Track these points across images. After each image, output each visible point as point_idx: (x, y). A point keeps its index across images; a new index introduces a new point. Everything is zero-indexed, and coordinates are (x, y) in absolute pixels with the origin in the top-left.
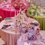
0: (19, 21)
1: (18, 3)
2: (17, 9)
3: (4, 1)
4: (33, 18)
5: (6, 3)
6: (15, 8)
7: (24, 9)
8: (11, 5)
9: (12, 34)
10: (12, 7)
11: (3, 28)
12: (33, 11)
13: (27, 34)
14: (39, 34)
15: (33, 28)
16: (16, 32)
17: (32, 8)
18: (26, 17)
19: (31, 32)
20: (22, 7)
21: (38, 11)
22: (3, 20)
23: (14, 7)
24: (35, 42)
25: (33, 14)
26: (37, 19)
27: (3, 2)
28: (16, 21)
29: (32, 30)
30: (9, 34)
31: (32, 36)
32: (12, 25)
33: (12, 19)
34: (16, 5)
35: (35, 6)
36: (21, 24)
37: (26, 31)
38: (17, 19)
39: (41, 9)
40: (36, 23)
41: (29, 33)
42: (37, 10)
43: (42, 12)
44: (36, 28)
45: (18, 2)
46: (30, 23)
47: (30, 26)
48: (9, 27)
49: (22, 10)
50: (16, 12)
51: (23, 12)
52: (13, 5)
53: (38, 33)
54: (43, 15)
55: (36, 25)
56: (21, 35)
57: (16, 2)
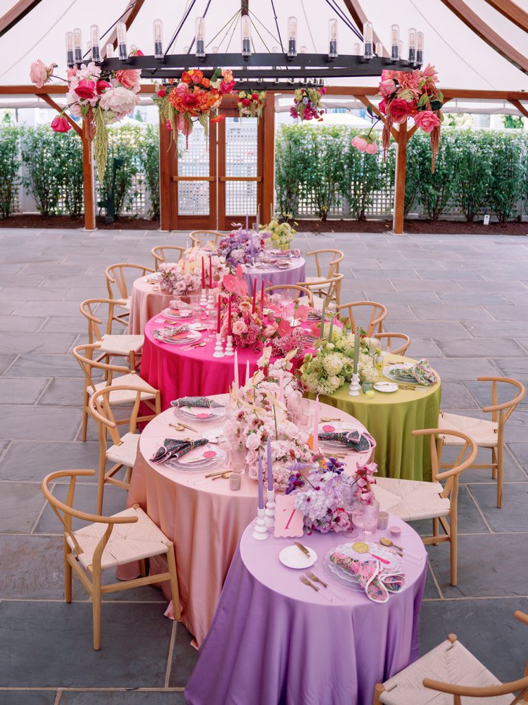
0: (256, 422)
1: (255, 316)
2: (247, 346)
3: (174, 303)
4: (334, 403)
5: (184, 313)
6: (234, 345)
7: (290, 348)
8: (212, 325)
9: (209, 496)
10: (219, 336)
11: (160, 457)
12: (335, 362)
13: (299, 495)
14: (369, 502)
15: (333, 461)
16: (236, 486)
17: (331, 346)
18: (295, 395)
19: (322, 485)
20: (276, 341)
21: (365, 363)
22: (163, 409)
23: (230, 338)
24: (346, 549)
25: (335, 382)
26: (358, 411)
27: (168, 305)
28: (240, 416)
29: (329, 475)
30: (193, 495)
31: (329, 511)
32: (211, 439)
33: (217, 406)
34: (244, 327)
35: (351, 338)
36: (264, 439)
37: (296, 483)
38: (245, 407)
39: (383, 353)
40: (355, 434)
41: (311, 493)
42: (363, 357)
43: (386, 370)
44: (352, 462)
45: (254, 310)
46: (320, 430)
47: (320, 448)
48: (197, 455)
49: (278, 354)
50: (242, 368)
51: (279, 368)
52: (225, 323)
53: (364, 496)
54: (393, 387)
55: (353, 445)
56: (262, 505)
57: (241, 308)
